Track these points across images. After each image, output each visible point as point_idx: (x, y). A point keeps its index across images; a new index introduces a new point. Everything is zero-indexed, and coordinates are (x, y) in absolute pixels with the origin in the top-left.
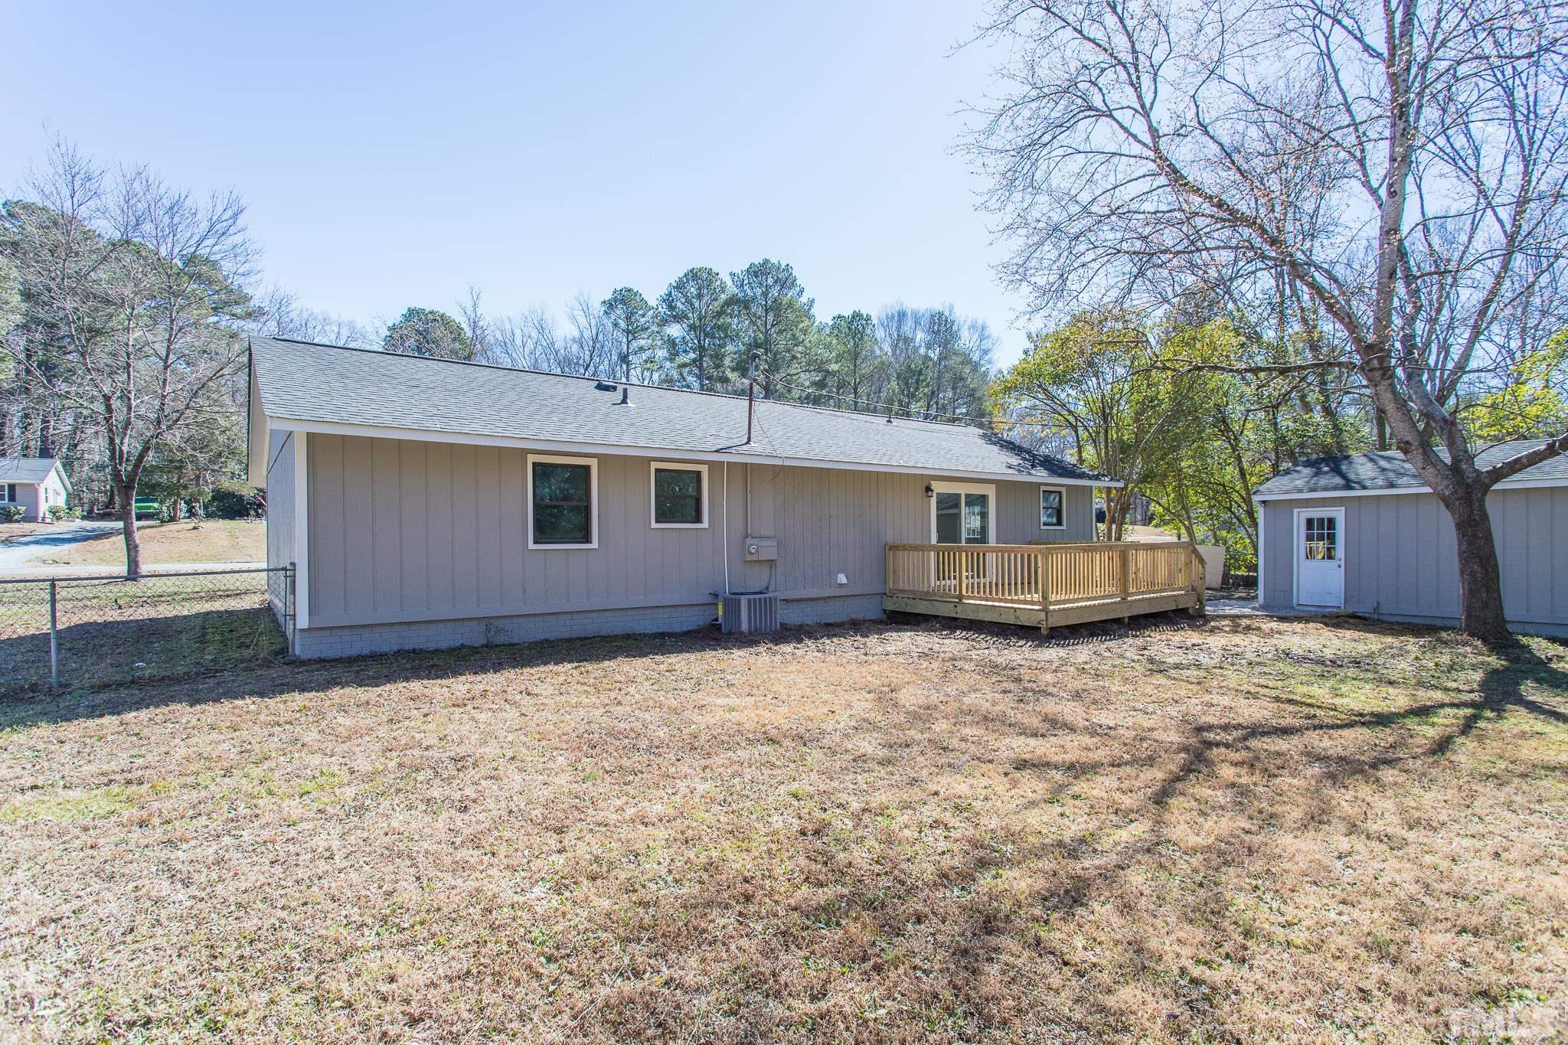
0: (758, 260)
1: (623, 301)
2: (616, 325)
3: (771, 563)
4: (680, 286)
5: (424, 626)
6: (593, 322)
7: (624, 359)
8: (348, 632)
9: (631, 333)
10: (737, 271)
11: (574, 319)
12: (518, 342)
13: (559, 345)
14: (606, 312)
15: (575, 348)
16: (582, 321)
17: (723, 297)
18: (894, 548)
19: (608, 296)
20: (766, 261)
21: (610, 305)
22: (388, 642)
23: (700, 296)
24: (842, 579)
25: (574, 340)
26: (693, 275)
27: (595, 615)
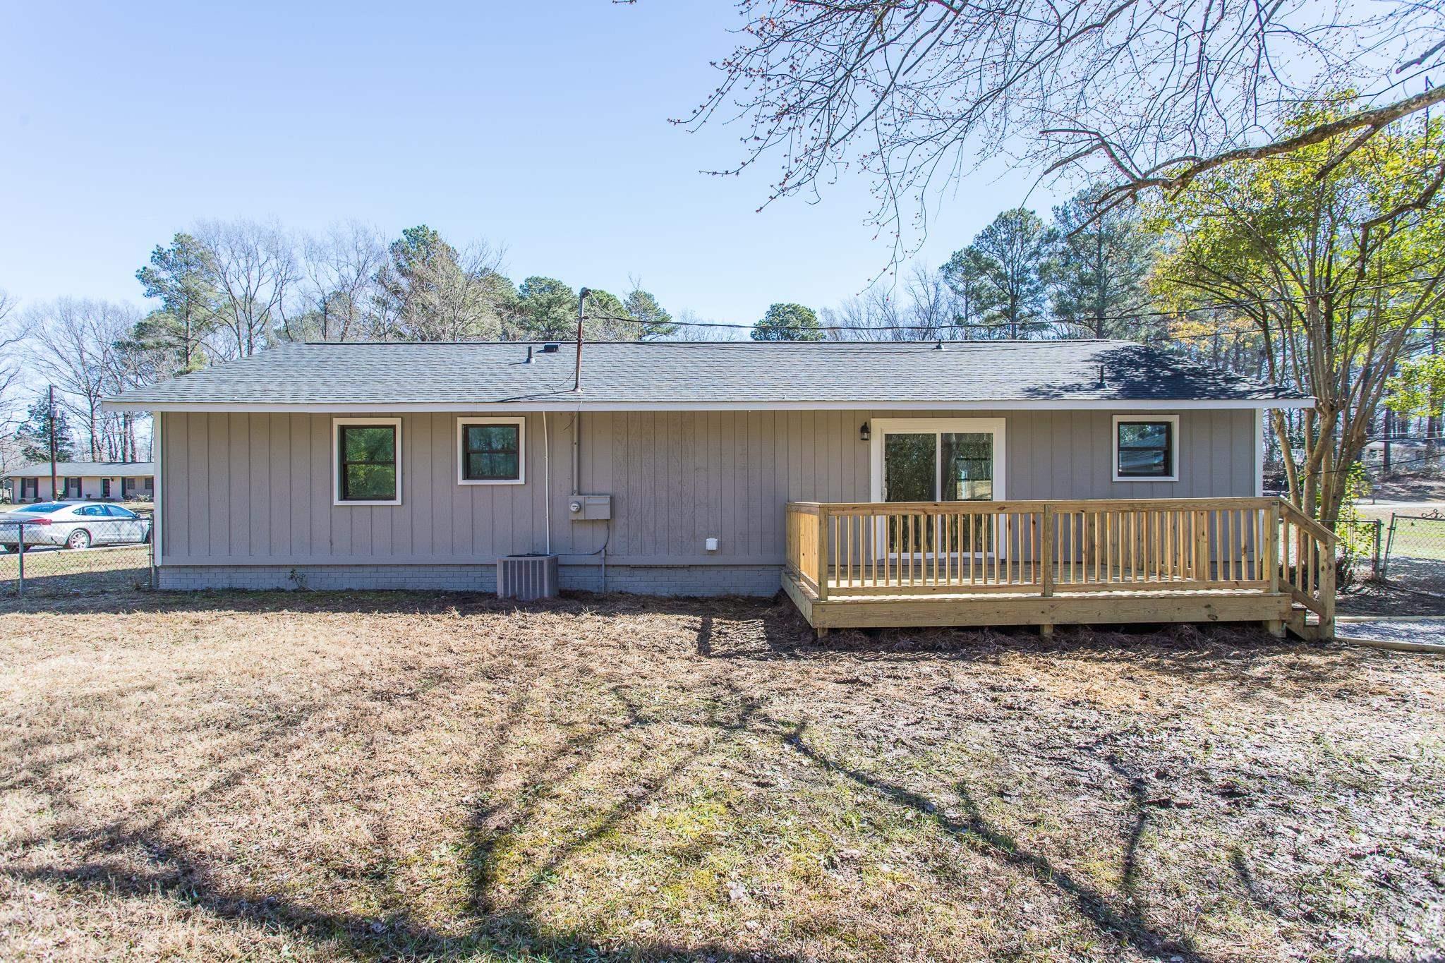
2: (953, 288)
4: (989, 234)
5: (248, 570)
8: (192, 570)
11: (909, 288)
14: (944, 278)
16: (919, 290)
21: (948, 269)
22: (220, 581)
24: (713, 544)
27: (401, 569)
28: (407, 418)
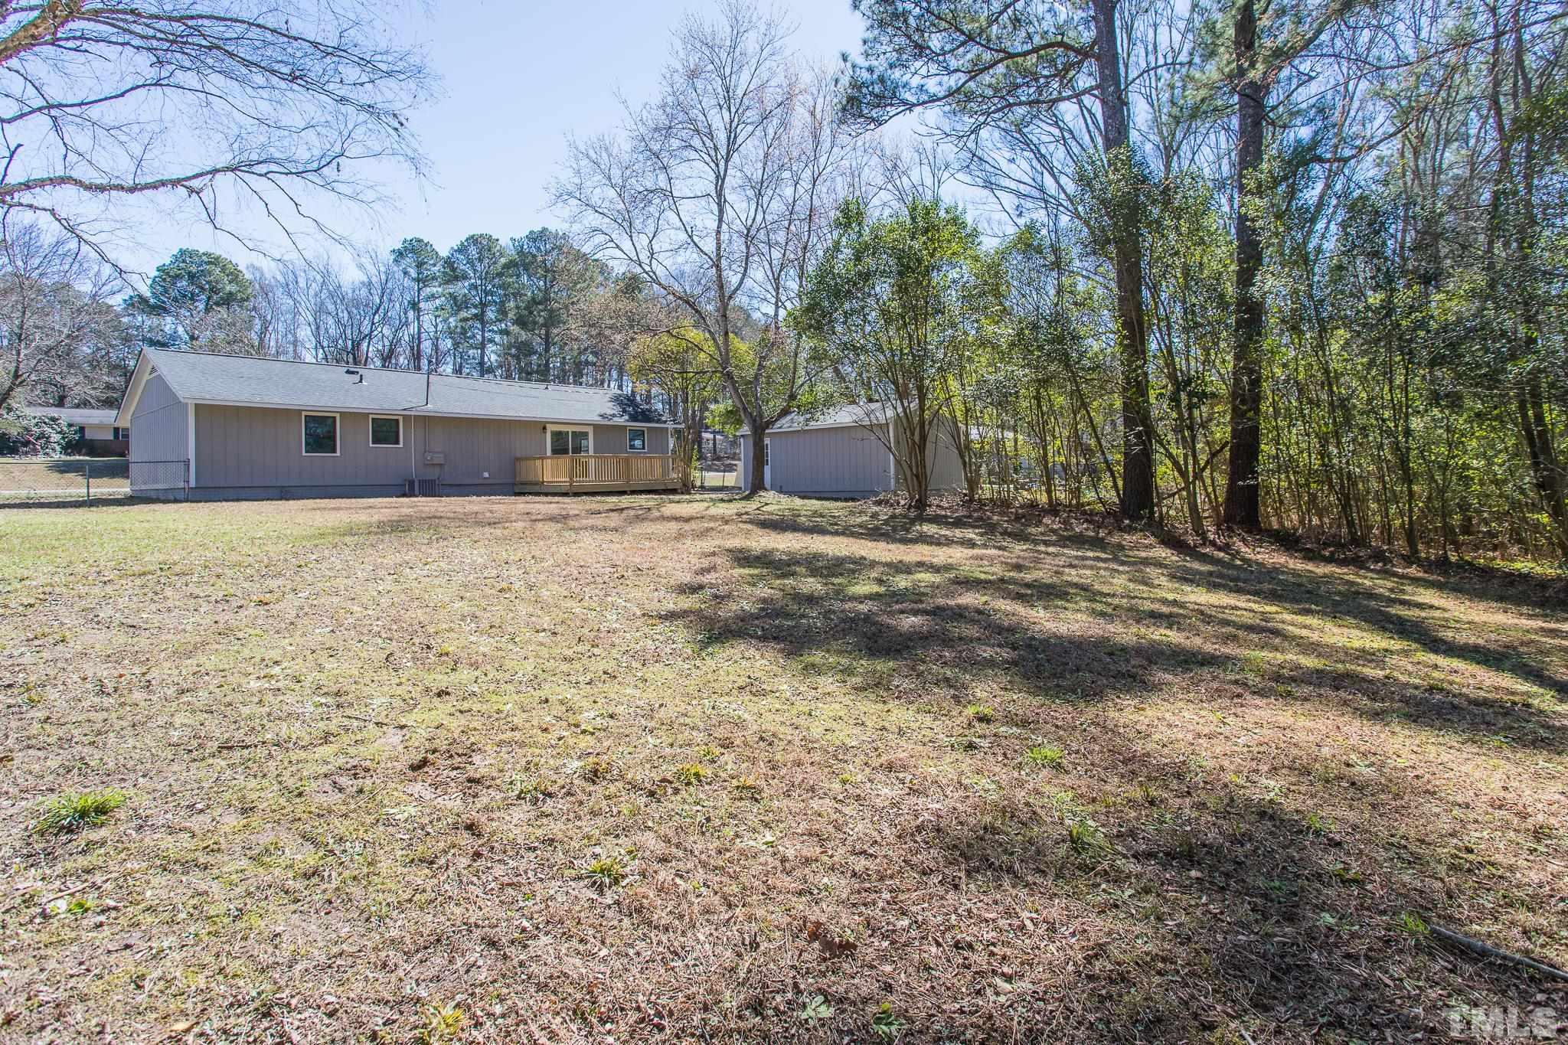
0: (537, 228)
1: (413, 251)
2: (406, 273)
3: (441, 465)
4: (462, 249)
6: (382, 269)
7: (415, 305)
9: (422, 281)
10: (517, 237)
11: (361, 267)
12: (302, 283)
13: (347, 288)
14: (395, 260)
15: (364, 292)
16: (372, 270)
17: (503, 260)
18: (518, 459)
19: (399, 246)
20: (545, 229)
21: (400, 254)
23: (480, 260)
24: (486, 475)
25: (363, 283)
26: (474, 240)
27: (338, 488)
28: (341, 413)
